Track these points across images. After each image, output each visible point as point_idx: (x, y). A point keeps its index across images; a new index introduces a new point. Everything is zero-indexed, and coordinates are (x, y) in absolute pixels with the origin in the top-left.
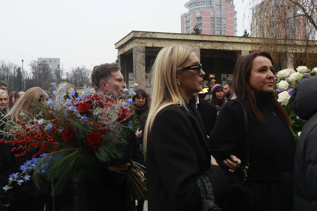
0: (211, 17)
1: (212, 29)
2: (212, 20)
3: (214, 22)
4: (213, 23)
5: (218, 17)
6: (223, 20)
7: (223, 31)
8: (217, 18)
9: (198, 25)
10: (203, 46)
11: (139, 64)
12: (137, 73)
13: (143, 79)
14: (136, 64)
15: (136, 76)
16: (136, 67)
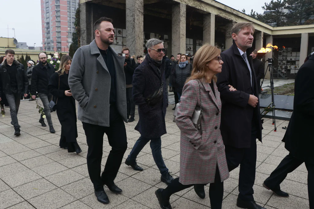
10: (189, 2)
11: (138, 12)
12: (136, 24)
13: (141, 31)
14: (134, 11)
15: (134, 28)
16: (135, 16)
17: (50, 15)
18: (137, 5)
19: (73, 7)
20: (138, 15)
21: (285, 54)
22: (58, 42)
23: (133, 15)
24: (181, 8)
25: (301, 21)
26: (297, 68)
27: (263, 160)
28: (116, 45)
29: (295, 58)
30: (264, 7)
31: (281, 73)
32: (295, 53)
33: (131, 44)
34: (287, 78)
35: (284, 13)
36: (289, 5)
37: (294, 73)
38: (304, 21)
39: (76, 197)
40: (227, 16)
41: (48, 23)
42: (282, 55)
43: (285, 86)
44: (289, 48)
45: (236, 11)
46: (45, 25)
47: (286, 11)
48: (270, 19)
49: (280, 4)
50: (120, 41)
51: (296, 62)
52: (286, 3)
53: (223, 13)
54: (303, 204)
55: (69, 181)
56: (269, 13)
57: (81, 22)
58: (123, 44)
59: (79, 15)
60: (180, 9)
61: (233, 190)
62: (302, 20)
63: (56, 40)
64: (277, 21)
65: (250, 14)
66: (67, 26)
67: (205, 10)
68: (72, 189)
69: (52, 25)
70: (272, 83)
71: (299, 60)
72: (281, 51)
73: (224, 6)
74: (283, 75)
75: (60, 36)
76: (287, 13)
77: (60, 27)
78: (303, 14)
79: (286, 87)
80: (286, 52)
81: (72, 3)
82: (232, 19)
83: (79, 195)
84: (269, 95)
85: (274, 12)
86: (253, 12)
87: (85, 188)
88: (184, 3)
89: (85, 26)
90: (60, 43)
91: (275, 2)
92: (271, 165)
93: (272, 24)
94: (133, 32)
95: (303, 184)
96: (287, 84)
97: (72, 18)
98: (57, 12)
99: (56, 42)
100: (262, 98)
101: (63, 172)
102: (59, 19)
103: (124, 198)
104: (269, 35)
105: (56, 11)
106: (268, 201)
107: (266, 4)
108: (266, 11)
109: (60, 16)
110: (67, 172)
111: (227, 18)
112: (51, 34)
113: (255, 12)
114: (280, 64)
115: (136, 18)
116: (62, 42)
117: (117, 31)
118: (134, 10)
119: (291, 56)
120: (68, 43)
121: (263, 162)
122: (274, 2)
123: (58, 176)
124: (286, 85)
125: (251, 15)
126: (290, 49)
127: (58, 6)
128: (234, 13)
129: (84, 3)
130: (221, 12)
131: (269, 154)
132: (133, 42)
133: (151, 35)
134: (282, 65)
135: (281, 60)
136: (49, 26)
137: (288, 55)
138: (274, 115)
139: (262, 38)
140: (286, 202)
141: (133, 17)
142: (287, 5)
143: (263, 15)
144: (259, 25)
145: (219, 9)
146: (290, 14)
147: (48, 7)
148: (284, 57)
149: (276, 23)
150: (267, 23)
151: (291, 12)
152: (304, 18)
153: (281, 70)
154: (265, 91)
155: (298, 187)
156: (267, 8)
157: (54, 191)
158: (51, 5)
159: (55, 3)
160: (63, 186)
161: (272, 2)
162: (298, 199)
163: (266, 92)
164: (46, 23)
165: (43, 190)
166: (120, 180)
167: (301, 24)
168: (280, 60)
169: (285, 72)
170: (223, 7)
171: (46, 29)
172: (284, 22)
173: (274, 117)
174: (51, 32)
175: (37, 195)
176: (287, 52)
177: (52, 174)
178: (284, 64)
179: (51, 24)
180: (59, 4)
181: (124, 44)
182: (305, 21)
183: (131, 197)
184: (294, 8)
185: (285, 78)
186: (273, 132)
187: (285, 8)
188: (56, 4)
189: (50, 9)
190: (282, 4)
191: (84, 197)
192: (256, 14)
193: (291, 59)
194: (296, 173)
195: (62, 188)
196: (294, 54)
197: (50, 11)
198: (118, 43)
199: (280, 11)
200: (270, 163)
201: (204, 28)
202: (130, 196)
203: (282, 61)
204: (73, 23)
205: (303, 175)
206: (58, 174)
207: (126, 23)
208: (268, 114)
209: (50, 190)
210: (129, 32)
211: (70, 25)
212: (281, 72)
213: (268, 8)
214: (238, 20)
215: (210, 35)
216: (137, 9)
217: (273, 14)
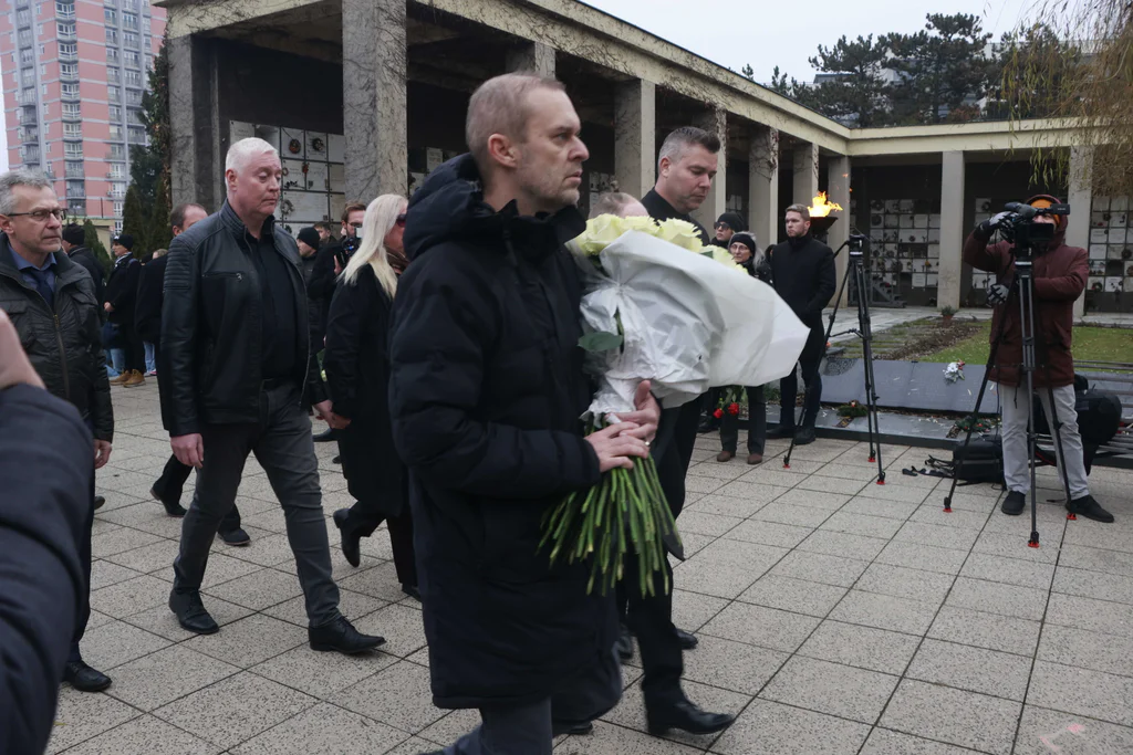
0: (106, 7)
1: (109, 44)
2: (108, 16)
3: (114, 22)
4: (114, 26)
5: (127, 9)
6: (144, 21)
7: (143, 54)
8: (125, 12)
9: (64, 26)
10: (564, 40)
11: (386, 72)
12: (379, 114)
13: (399, 143)
14: (374, 71)
15: (374, 129)
16: (375, 87)
17: (39, 78)
18: (383, 47)
19: (129, 48)
20: (385, 85)
21: (892, 220)
22: (70, 181)
23: (370, 86)
24: (537, 62)
25: (935, 111)
26: (931, 270)
27: (852, 582)
28: (306, 191)
29: (925, 235)
30: (815, 61)
31: (881, 285)
32: (925, 216)
33: (362, 188)
34: (901, 302)
35: (883, 82)
36: (898, 55)
37: (923, 285)
38: (948, 112)
39: (217, 740)
40: (696, 90)
41: (30, 108)
42: (881, 225)
43: (897, 329)
44: (903, 202)
45: (724, 73)
46: (20, 113)
47: (888, 76)
48: (838, 101)
49: (868, 52)
50: (318, 176)
51: (930, 247)
52: (886, 51)
53: (682, 77)
54: (993, 713)
55: (183, 688)
56: (834, 81)
57: (172, 107)
58: (328, 187)
59: (166, 81)
60: (534, 64)
61: (765, 685)
62: (940, 107)
63: (65, 172)
64: (860, 109)
65: (768, 82)
66: (107, 122)
67: (621, 69)
68: (198, 716)
69: (46, 117)
70: (865, 321)
71: (937, 243)
72: (879, 209)
73: (684, 55)
74: (889, 292)
75: (82, 158)
76: (892, 83)
77: (79, 122)
78: (943, 87)
79: (901, 333)
80: (894, 213)
81: (123, 35)
82: (715, 100)
83: (226, 734)
84: (850, 360)
85: (849, 78)
86: (780, 76)
87: (244, 707)
88: (547, 43)
89: (191, 123)
90: (81, 182)
91: (852, 44)
92: (879, 597)
93: (843, 118)
94: (372, 144)
95: (986, 651)
96: (905, 323)
97: (127, 89)
98: (64, 67)
99: (62, 178)
100: (827, 372)
101: (154, 656)
102: (74, 94)
103: (394, 734)
104: (838, 157)
105: (60, 61)
106: (881, 713)
107: (823, 51)
108: (823, 73)
109: (77, 82)
110: (170, 655)
111: (695, 97)
112: (44, 149)
113: (785, 76)
114: (876, 253)
115: (381, 93)
116: (87, 178)
117: (308, 142)
118: (372, 68)
119: (913, 228)
120: (111, 182)
121: (852, 588)
122: (848, 43)
123: (138, 673)
124: (899, 326)
125: (772, 86)
126: (906, 204)
127: (71, 45)
128: (721, 78)
129: (185, 38)
130: (676, 74)
131: (870, 560)
132: (370, 179)
133: (429, 156)
134: (883, 258)
135: (880, 242)
136: (34, 120)
137: (901, 225)
138: (873, 431)
139: (814, 167)
140: (939, 713)
141: (371, 91)
142: (890, 55)
143: (814, 88)
144: (803, 121)
145: (668, 64)
146: (900, 86)
147: (29, 48)
148: (890, 232)
149: (858, 114)
150: (828, 114)
151: (904, 78)
152: (946, 100)
153: (880, 275)
154: (838, 349)
155: (971, 662)
156: (825, 64)
157: (131, 728)
158: (40, 38)
159: (58, 31)
160: (160, 706)
161: (842, 43)
162: (976, 699)
163: (842, 352)
164: (24, 107)
165: (85, 728)
166: (368, 673)
167: (937, 121)
168: (875, 242)
169: (895, 283)
170: (681, 60)
171: (23, 128)
172: (883, 111)
173: (873, 438)
174: (42, 141)
175: (67, 746)
176: (898, 215)
177: (112, 665)
178: (890, 255)
179: (42, 111)
180: (75, 38)
181: (336, 187)
182: (952, 111)
183: (418, 729)
184: (912, 65)
185: (895, 302)
186: (874, 484)
187: (885, 65)
188: (59, 37)
189: (38, 53)
190: (873, 51)
191: (246, 741)
192: (788, 81)
193: (912, 238)
194: (960, 618)
195: (156, 713)
196: (921, 220)
197: (38, 62)
198: (311, 184)
199: (868, 74)
200: (875, 591)
201: (618, 131)
202: (413, 725)
203: (882, 244)
204: (128, 108)
205: (982, 622)
206: (137, 666)
207: (345, 111)
208: (852, 427)
209: (115, 724)
210: (355, 145)
211: (119, 118)
212: (879, 283)
213: (831, 62)
214: (732, 104)
215: (639, 156)
216: (385, 62)
217: (845, 84)
